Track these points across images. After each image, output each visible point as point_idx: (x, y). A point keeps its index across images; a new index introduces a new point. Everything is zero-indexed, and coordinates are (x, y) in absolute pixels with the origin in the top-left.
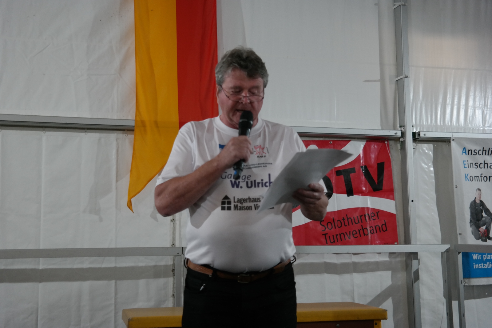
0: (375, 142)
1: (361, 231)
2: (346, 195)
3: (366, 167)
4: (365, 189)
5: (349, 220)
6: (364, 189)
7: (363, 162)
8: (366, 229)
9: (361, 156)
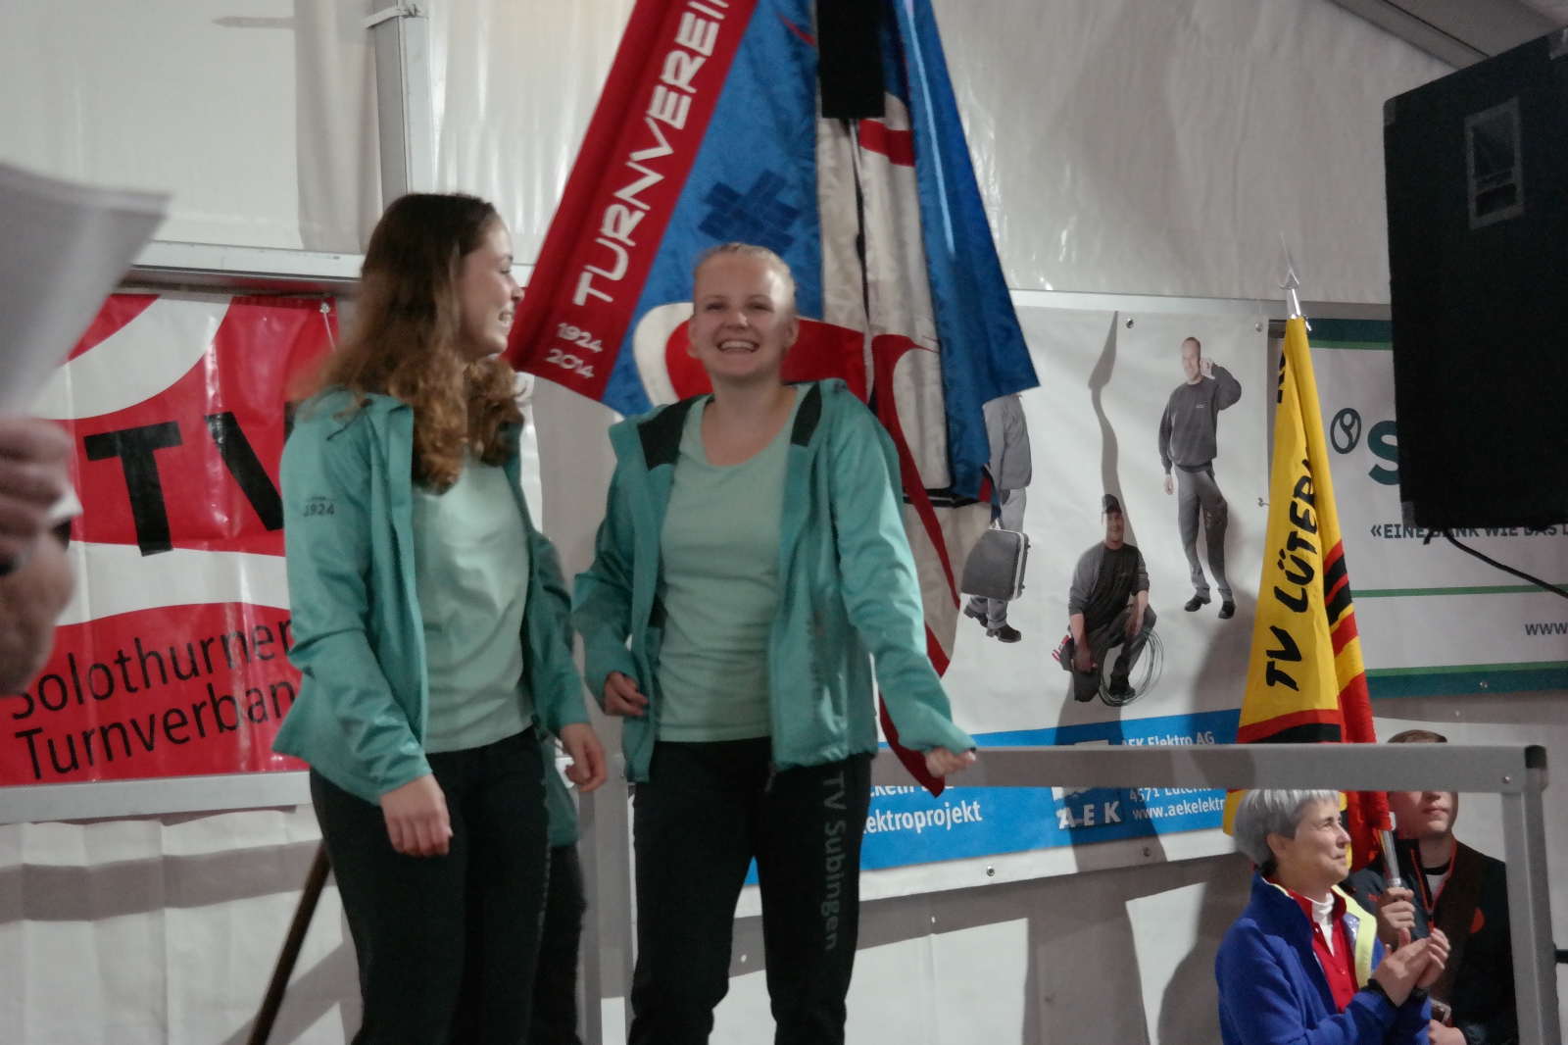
0: (274, 305)
1: (207, 714)
2: (135, 549)
3: (229, 419)
4: (226, 519)
5: (151, 661)
6: (220, 518)
7: (215, 396)
8: (230, 699)
9: (211, 366)
